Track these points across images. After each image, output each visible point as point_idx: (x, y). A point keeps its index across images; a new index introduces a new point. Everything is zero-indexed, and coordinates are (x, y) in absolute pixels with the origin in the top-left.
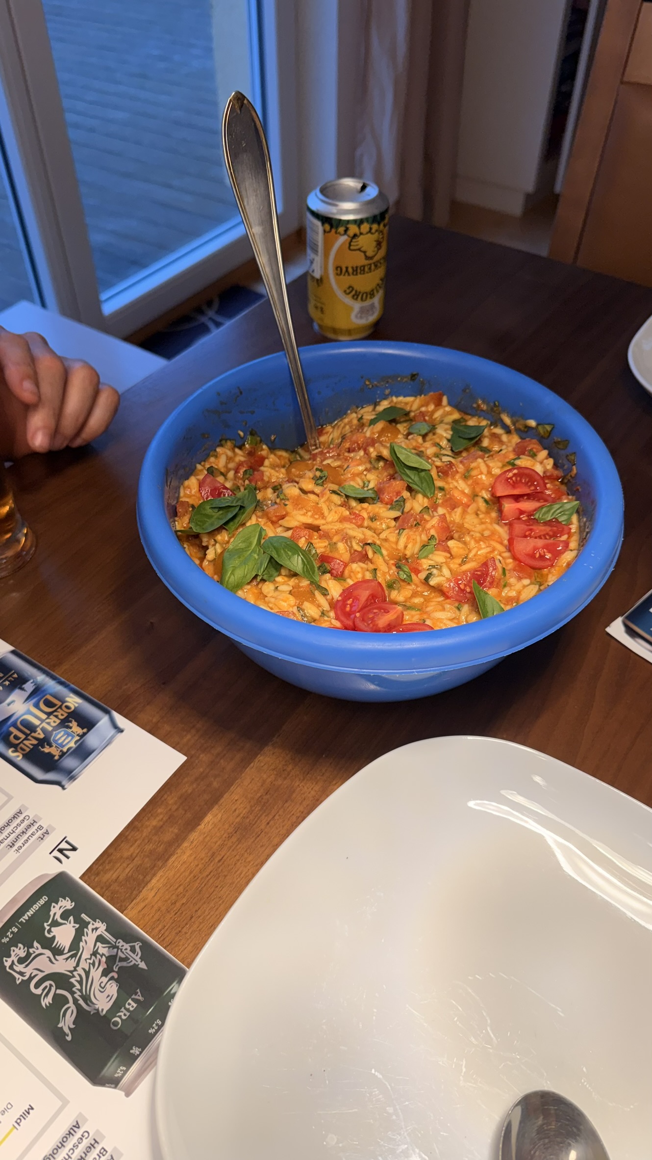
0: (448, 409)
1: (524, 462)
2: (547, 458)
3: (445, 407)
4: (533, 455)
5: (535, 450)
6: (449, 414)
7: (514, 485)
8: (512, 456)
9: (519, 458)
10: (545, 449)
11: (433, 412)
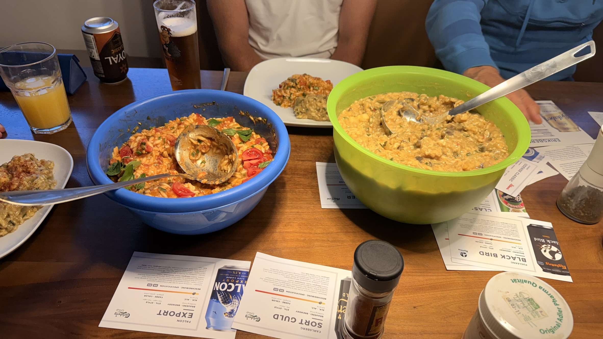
0: (236, 123)
1: (258, 147)
2: (267, 146)
3: (234, 122)
4: (261, 144)
5: (263, 142)
6: (235, 125)
7: (250, 155)
8: (254, 143)
9: (256, 144)
10: (267, 142)
11: (229, 124)
